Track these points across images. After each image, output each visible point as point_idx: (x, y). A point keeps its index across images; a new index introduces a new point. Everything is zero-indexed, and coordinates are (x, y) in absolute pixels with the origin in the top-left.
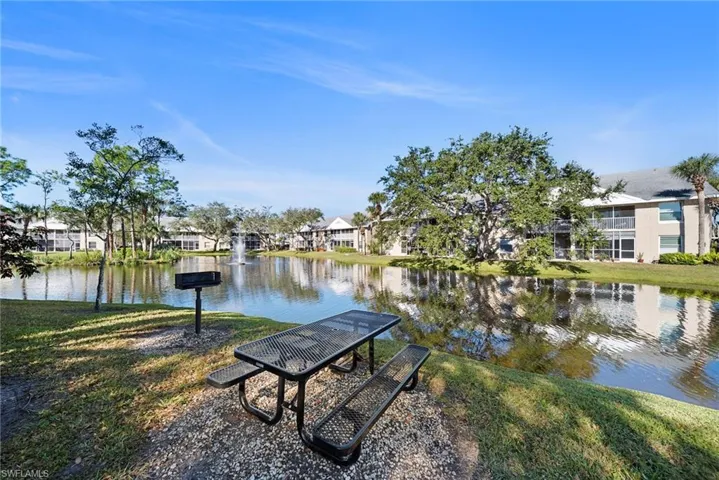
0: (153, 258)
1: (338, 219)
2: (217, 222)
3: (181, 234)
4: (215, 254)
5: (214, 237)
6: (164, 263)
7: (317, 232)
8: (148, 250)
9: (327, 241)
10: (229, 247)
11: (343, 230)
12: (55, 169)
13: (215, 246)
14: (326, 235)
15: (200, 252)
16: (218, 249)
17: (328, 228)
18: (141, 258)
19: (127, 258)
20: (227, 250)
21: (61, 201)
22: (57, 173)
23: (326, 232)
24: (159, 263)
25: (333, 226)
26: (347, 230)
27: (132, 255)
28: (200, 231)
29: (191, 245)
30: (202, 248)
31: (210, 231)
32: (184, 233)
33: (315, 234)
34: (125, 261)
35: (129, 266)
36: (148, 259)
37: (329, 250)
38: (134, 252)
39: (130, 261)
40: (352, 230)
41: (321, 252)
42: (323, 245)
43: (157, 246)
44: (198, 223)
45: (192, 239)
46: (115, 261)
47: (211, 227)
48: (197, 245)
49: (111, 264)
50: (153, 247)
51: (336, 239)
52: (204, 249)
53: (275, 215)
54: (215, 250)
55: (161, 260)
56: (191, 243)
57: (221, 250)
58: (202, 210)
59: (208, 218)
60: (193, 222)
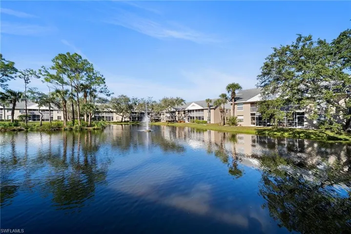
0: (91, 126)
1: (193, 104)
2: (123, 106)
3: (104, 112)
4: (122, 123)
5: (122, 114)
6: (97, 129)
7: (179, 111)
8: (87, 121)
9: (185, 117)
10: (129, 120)
11: (196, 110)
12: (32, 69)
13: (122, 119)
14: (184, 113)
15: (114, 122)
16: (123, 121)
17: (187, 109)
18: (84, 126)
19: (75, 126)
20: (128, 121)
21: (35, 88)
22: (32, 70)
23: (184, 111)
24: (94, 129)
25: (190, 108)
26: (199, 110)
27: (78, 123)
28: (115, 111)
29: (109, 118)
30: (115, 120)
31: (119, 110)
32: (106, 112)
33: (177, 113)
34: (74, 128)
35: (76, 131)
36: (88, 126)
37: (187, 121)
38: (79, 122)
39: (76, 128)
40: (202, 110)
41: (182, 123)
42: (183, 119)
43: (93, 118)
44: (113, 106)
45: (110, 115)
46: (67, 127)
47: (120, 108)
48: (113, 118)
49: (65, 130)
50: (91, 119)
51: (191, 115)
52: (116, 121)
53: (155, 102)
54: (122, 122)
55: (96, 127)
56: (110, 117)
57: (125, 121)
58: (116, 99)
59: (119, 104)
60: (111, 106)
